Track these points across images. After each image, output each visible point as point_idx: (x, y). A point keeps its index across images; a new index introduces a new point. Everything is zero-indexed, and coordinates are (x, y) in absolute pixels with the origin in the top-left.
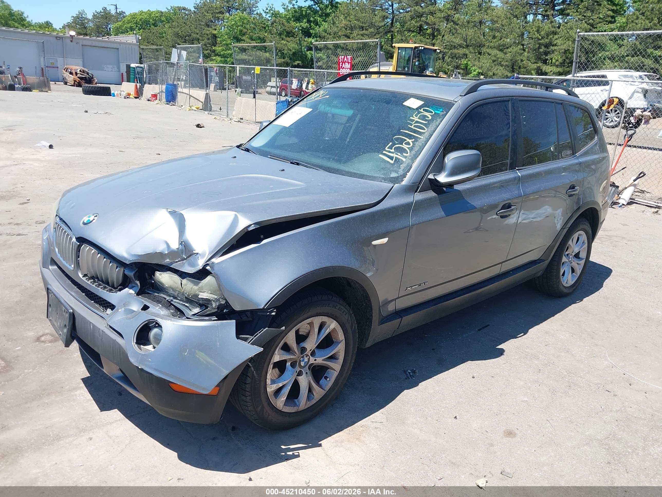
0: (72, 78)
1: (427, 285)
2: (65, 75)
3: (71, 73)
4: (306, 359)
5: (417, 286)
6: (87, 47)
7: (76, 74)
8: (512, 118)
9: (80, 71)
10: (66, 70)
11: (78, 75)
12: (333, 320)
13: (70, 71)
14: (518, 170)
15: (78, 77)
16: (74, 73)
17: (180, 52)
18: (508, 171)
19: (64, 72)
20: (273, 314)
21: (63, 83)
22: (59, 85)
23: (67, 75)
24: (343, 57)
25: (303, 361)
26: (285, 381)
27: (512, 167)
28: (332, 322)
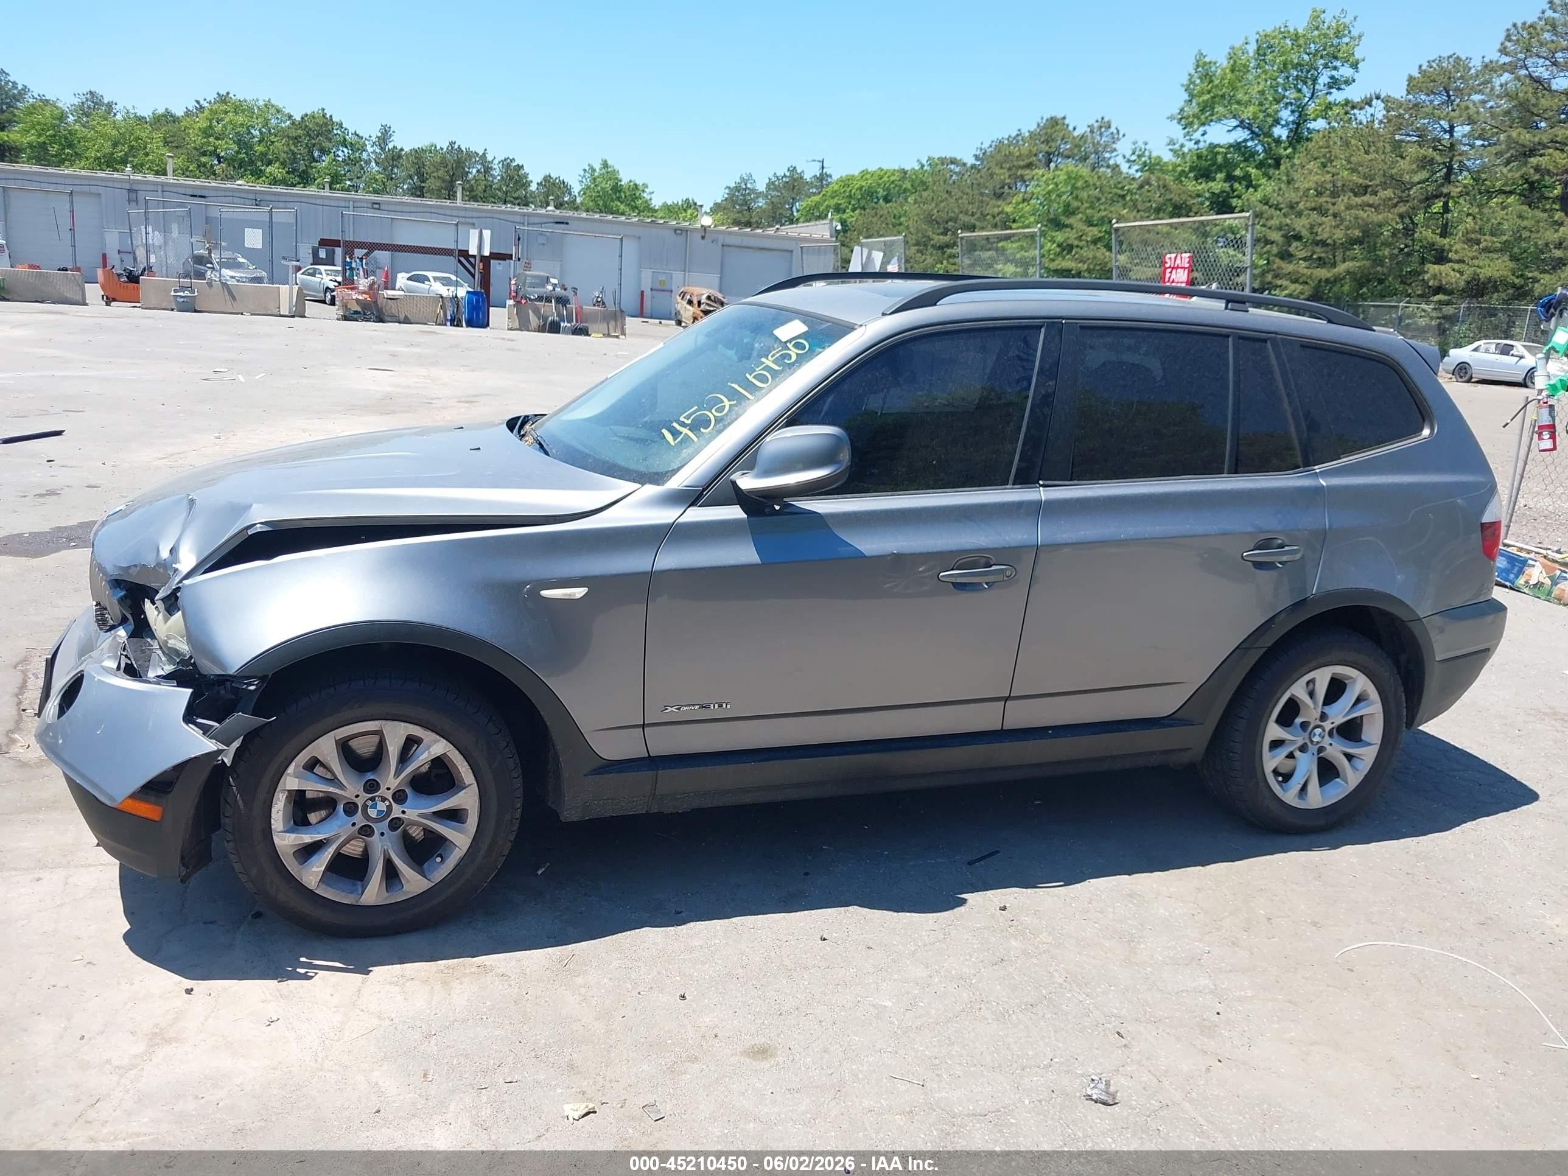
0: (691, 313)
1: (729, 711)
2: (679, 307)
3: (690, 302)
4: (382, 806)
5: (697, 707)
6: (731, 248)
7: (699, 303)
8: (1041, 368)
9: (709, 298)
10: (683, 295)
11: (702, 307)
12: (438, 737)
13: (688, 297)
14: (1044, 486)
15: (702, 311)
16: (695, 302)
17: (869, 254)
18: (1008, 486)
19: (679, 299)
20: (252, 688)
21: (673, 322)
22: (667, 325)
23: (682, 306)
24: (1173, 256)
25: (374, 806)
26: (319, 833)
27: (1025, 479)
28: (436, 741)
